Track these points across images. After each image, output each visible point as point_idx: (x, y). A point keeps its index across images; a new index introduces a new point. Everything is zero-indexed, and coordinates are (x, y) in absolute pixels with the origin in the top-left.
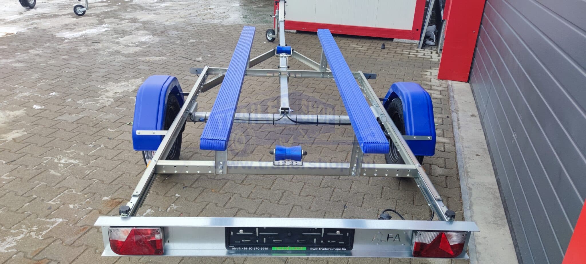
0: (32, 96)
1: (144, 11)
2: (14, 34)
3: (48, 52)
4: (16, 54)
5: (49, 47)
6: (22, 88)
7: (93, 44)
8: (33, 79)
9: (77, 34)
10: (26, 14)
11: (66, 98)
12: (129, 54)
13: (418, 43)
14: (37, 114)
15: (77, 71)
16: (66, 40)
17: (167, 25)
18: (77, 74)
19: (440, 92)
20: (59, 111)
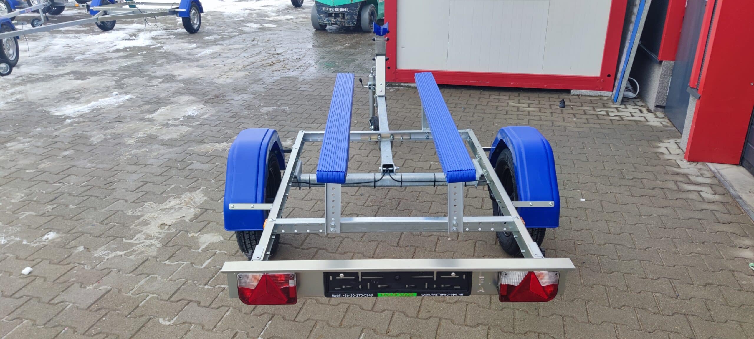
0: (12, 243)
1: (182, 62)
3: (39, 144)
5: (40, 136)
7: (110, 125)
8: (13, 204)
9: (83, 108)
11: (73, 243)
12: (173, 140)
13: (610, 96)
14: (21, 289)
15: (89, 181)
16: (67, 120)
17: (221, 84)
18: (89, 187)
19: (711, 187)
20: (62, 279)
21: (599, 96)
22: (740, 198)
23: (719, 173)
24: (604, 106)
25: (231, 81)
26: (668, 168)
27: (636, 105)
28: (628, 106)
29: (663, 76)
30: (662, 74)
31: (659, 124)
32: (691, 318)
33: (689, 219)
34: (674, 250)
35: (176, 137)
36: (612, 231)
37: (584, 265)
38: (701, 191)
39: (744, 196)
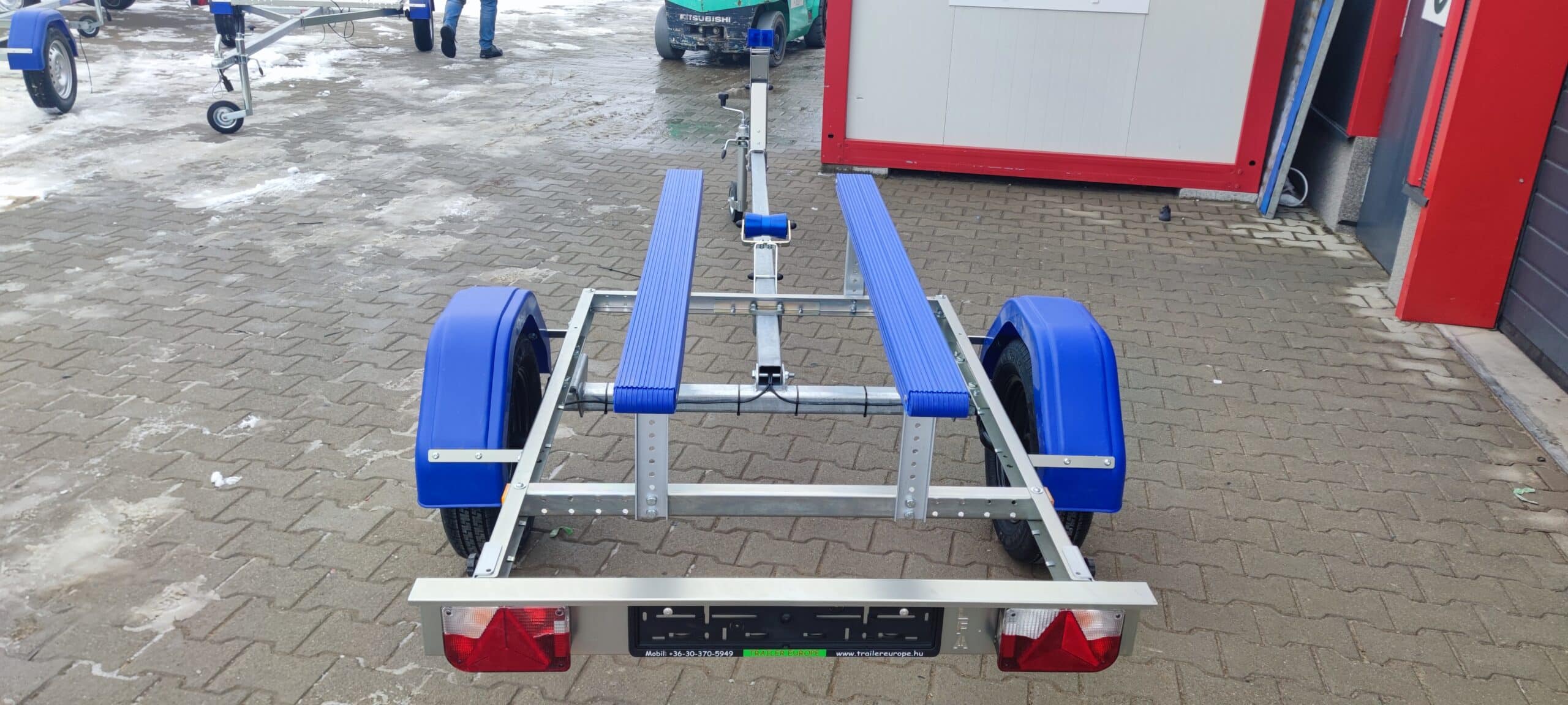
0: (182, 432)
1: (408, 113)
2: (38, 200)
3: (172, 261)
4: (68, 271)
5: (167, 246)
6: (132, 401)
7: (300, 229)
8: (158, 365)
9: (243, 196)
10: (52, 132)
11: (299, 435)
12: (431, 259)
13: (1253, 201)
14: (227, 508)
15: (293, 329)
16: (213, 218)
17: (499, 159)
18: (297, 340)
19: (1444, 364)
20: (298, 494)
21: (1231, 201)
22: (1497, 384)
23: (1458, 341)
24: (1244, 221)
25: (517, 153)
26: (1367, 331)
27: (1302, 219)
28: (1288, 221)
29: (1355, 166)
30: (1353, 162)
31: (1346, 255)
32: (1417, 571)
33: (1407, 417)
34: (1384, 465)
35: (438, 255)
36: (1274, 433)
37: (1230, 487)
38: (1428, 371)
39: (1503, 382)
